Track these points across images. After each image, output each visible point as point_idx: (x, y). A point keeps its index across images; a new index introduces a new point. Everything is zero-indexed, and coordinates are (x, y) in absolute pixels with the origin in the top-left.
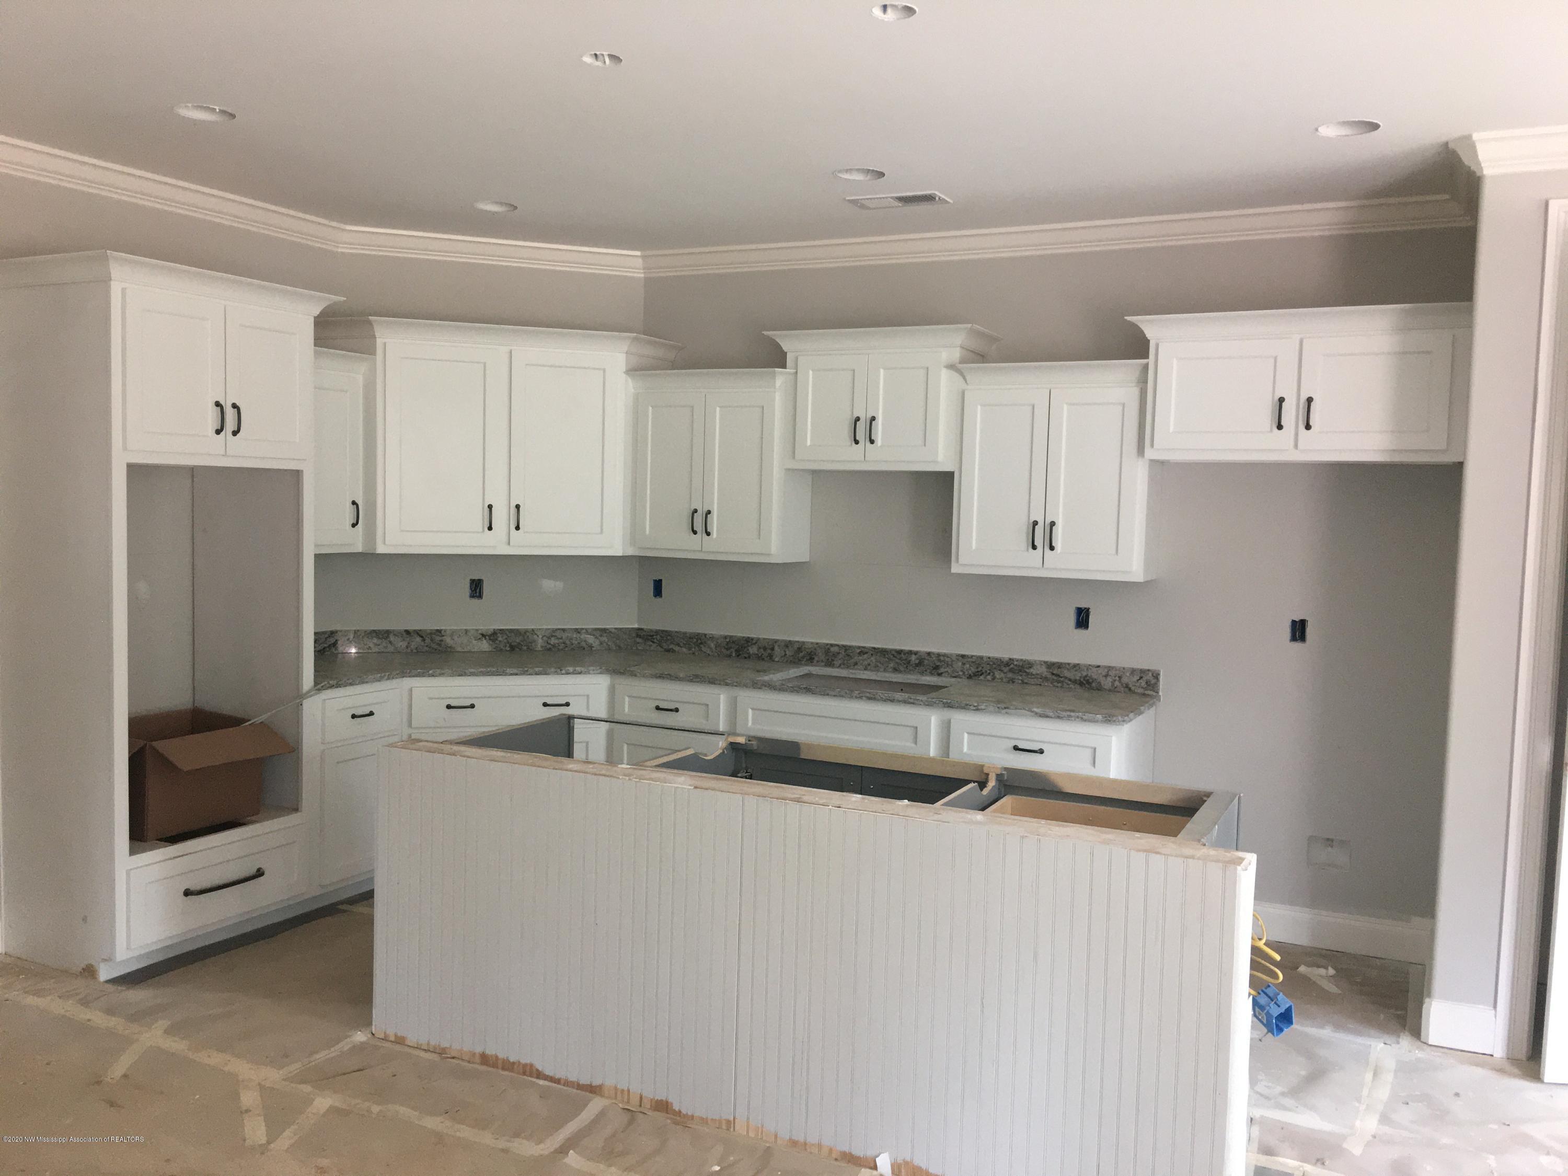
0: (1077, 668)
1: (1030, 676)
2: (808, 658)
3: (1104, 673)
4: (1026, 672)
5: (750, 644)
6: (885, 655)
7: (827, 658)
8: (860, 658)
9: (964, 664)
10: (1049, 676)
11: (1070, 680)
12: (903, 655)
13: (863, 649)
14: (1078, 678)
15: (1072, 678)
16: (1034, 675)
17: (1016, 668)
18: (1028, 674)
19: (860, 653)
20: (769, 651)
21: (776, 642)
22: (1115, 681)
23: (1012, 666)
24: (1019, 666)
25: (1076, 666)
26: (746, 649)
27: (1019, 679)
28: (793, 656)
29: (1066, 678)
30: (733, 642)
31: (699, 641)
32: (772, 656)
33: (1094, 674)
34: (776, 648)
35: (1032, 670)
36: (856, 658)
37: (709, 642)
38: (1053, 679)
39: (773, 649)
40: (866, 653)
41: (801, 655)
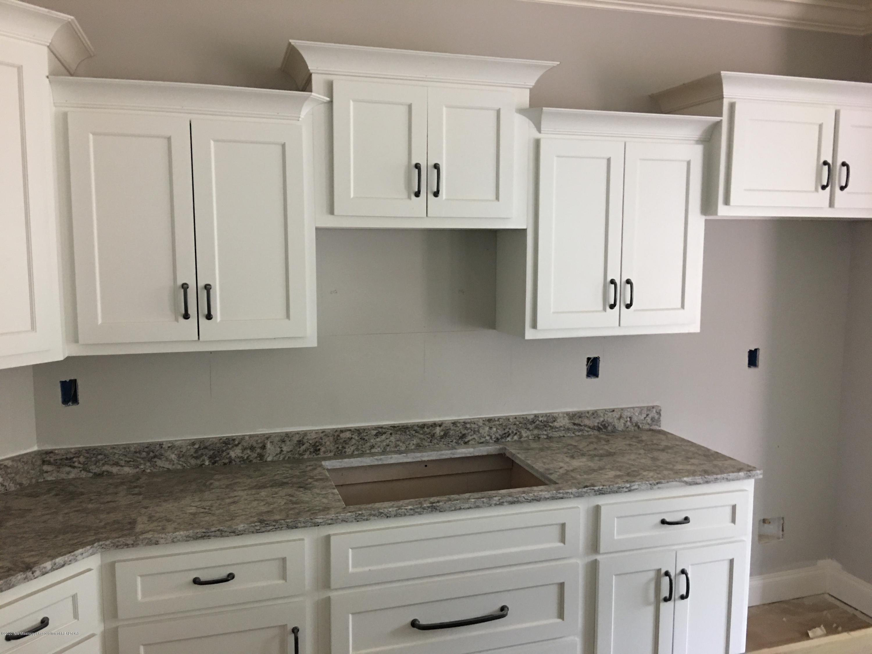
0: (595, 415)
1: (554, 430)
2: (312, 450)
3: (618, 416)
4: (550, 426)
5: (230, 446)
6: (405, 432)
7: (337, 446)
8: (378, 440)
9: (491, 428)
10: (571, 426)
11: (589, 427)
12: (426, 429)
13: (380, 430)
14: (596, 424)
15: (591, 425)
16: (557, 428)
17: (541, 424)
18: (552, 428)
19: (376, 435)
20: (259, 451)
21: (267, 438)
22: (627, 421)
23: (538, 422)
24: (544, 421)
25: (595, 414)
26: (225, 454)
27: (544, 434)
28: (291, 451)
29: (585, 426)
30: (206, 448)
31: (152, 454)
32: (263, 456)
33: (610, 418)
34: (269, 446)
35: (555, 424)
36: (372, 441)
37: (166, 454)
38: (575, 429)
39: (264, 447)
40: (385, 433)
41: (303, 447)
